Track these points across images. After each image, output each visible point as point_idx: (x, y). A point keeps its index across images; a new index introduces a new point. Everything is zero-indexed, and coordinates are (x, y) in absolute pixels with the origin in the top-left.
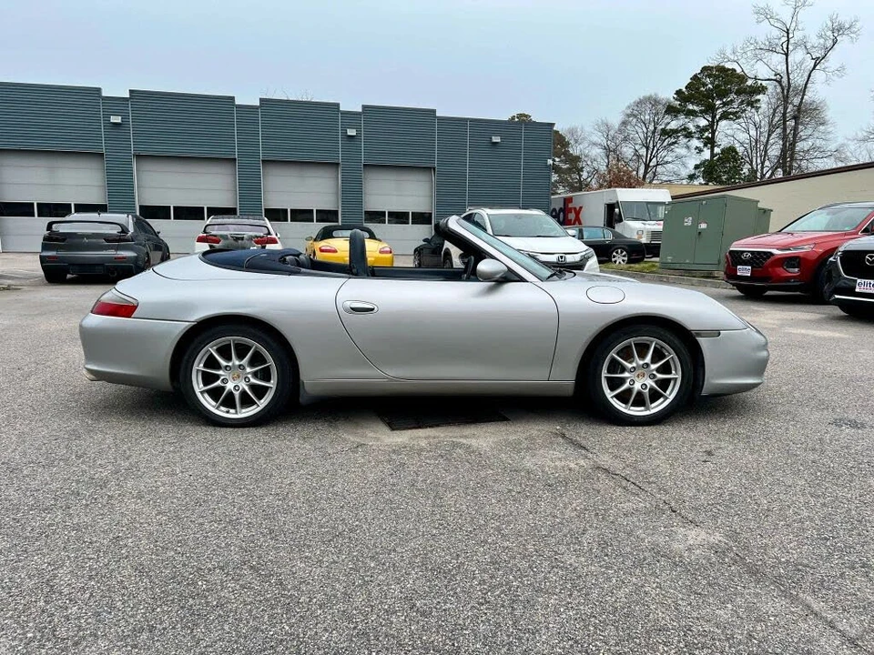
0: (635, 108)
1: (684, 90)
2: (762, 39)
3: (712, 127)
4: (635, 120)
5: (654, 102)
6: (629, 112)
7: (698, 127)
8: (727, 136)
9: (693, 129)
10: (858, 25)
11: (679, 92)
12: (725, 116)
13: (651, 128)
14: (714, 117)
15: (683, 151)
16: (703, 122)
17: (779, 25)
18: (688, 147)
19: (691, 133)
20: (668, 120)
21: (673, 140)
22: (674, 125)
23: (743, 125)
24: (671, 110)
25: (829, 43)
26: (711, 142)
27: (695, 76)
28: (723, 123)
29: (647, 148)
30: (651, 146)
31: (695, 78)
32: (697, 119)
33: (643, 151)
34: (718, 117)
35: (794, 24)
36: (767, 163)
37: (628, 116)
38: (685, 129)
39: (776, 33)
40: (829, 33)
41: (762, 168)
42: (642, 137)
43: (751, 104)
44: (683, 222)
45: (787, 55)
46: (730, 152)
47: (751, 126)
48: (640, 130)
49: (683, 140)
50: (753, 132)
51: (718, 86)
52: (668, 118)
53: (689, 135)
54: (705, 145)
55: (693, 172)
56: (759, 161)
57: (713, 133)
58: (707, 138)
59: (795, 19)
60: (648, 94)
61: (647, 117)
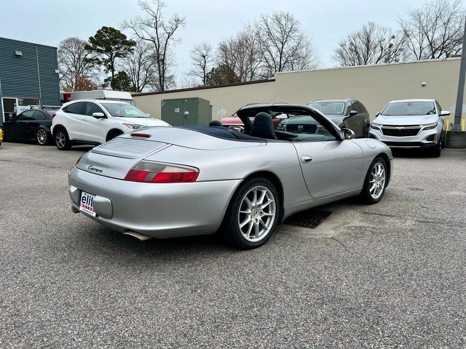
0: (66, 44)
1: (94, 38)
2: (144, 18)
3: (111, 60)
4: (66, 50)
5: (77, 42)
6: (62, 45)
7: (104, 59)
8: (119, 65)
9: (101, 60)
10: (186, 20)
11: (91, 38)
12: (118, 55)
13: (77, 56)
14: (112, 55)
15: (96, 71)
16: (106, 57)
17: (152, 13)
18: (99, 69)
19: (100, 62)
20: (86, 53)
21: (91, 64)
22: (89, 56)
23: (126, 60)
24: (87, 47)
25: (174, 27)
26: (111, 68)
27: (99, 30)
28: (117, 59)
29: (76, 67)
30: (78, 67)
31: (99, 32)
32: (102, 54)
33: (73, 69)
34: (114, 55)
35: (159, 14)
36: (140, 82)
37: (62, 48)
38: (97, 59)
39: (150, 17)
40: (174, 22)
41: (138, 84)
42: (72, 61)
43: (129, 50)
44: (174, 111)
45: (156, 28)
46: (122, 74)
47: (130, 62)
48: (70, 57)
49: (96, 65)
50: (131, 65)
51: (112, 39)
52: (86, 52)
53: (100, 63)
54: (109, 69)
55: (104, 83)
56: (136, 81)
57: (112, 63)
58: (109, 65)
59: (159, 11)
60: (72, 37)
61: (74, 50)
